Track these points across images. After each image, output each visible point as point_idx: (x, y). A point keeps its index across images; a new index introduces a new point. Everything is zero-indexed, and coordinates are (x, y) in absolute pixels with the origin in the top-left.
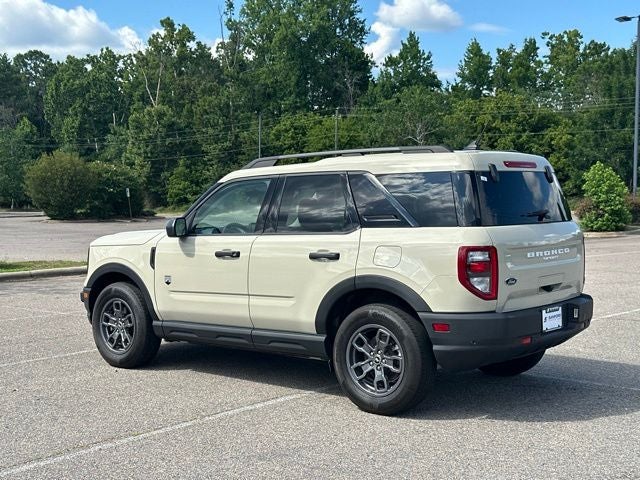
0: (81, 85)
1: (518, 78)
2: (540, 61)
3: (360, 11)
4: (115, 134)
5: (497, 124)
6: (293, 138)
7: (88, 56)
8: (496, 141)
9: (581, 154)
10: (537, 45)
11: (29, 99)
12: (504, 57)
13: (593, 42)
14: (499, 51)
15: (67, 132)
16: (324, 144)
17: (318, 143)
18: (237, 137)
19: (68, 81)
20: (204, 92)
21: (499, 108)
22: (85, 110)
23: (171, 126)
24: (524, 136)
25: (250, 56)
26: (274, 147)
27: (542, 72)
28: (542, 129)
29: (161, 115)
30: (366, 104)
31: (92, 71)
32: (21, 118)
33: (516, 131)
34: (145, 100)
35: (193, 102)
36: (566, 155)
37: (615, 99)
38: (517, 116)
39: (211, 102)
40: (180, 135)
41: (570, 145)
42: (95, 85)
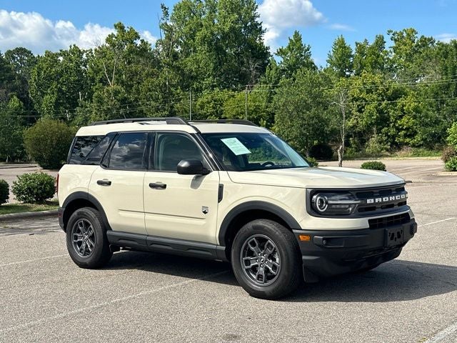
0: (56, 72)
1: (371, 63)
2: (386, 51)
3: (258, 16)
4: (82, 106)
5: (363, 95)
6: (214, 108)
7: (61, 51)
8: (363, 107)
9: (427, 116)
10: (385, 40)
11: (17, 83)
12: (361, 48)
13: (423, 37)
14: (357, 44)
15: (47, 106)
16: (237, 112)
17: (232, 110)
18: (172, 107)
19: (47, 69)
20: (147, 75)
21: (364, 84)
22: (60, 90)
23: (124, 101)
24: (384, 104)
25: (178, 49)
26: (200, 114)
27: (388, 59)
28: (395, 99)
29: (116, 93)
30: (265, 83)
31: (64, 61)
32: (12, 96)
33: (377, 100)
34: (104, 82)
35: (139, 83)
36: (415, 117)
37: (450, 76)
38: (378, 89)
39: (153, 82)
40: (130, 107)
41: (417, 110)
42: (67, 72)
